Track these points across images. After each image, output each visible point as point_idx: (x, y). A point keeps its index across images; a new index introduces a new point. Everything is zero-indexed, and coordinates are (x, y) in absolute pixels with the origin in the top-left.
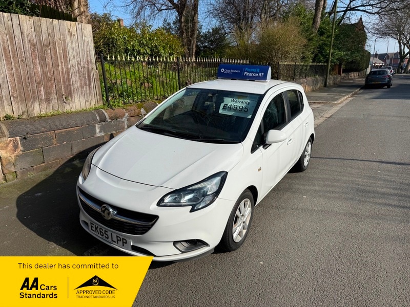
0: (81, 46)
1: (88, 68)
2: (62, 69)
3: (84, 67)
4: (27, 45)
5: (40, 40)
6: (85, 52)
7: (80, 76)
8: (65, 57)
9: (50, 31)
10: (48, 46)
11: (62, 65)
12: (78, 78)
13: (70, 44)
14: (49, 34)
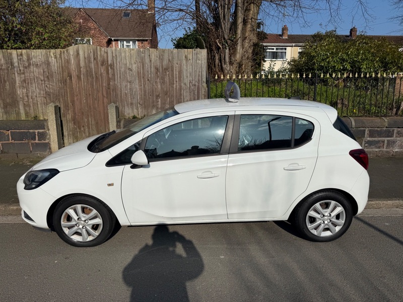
0: (194, 68)
1: (198, 86)
2: (176, 86)
3: (195, 85)
4: (153, 69)
5: (162, 65)
6: (198, 73)
7: (190, 92)
8: (180, 77)
9: (170, 58)
10: (166, 69)
11: (176, 83)
12: (188, 94)
13: (185, 67)
14: (169, 60)
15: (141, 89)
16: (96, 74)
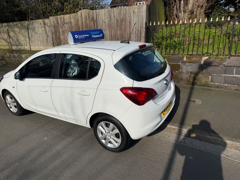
0: (138, 19)
1: (141, 31)
2: (128, 31)
3: (138, 30)
4: (115, 21)
5: (120, 18)
6: (140, 22)
7: (136, 35)
8: (130, 25)
9: (125, 13)
10: (122, 21)
11: (128, 30)
12: (134, 36)
13: (133, 18)
14: (124, 14)
15: (110, 34)
16: (89, 26)
